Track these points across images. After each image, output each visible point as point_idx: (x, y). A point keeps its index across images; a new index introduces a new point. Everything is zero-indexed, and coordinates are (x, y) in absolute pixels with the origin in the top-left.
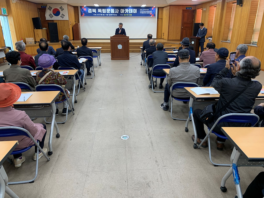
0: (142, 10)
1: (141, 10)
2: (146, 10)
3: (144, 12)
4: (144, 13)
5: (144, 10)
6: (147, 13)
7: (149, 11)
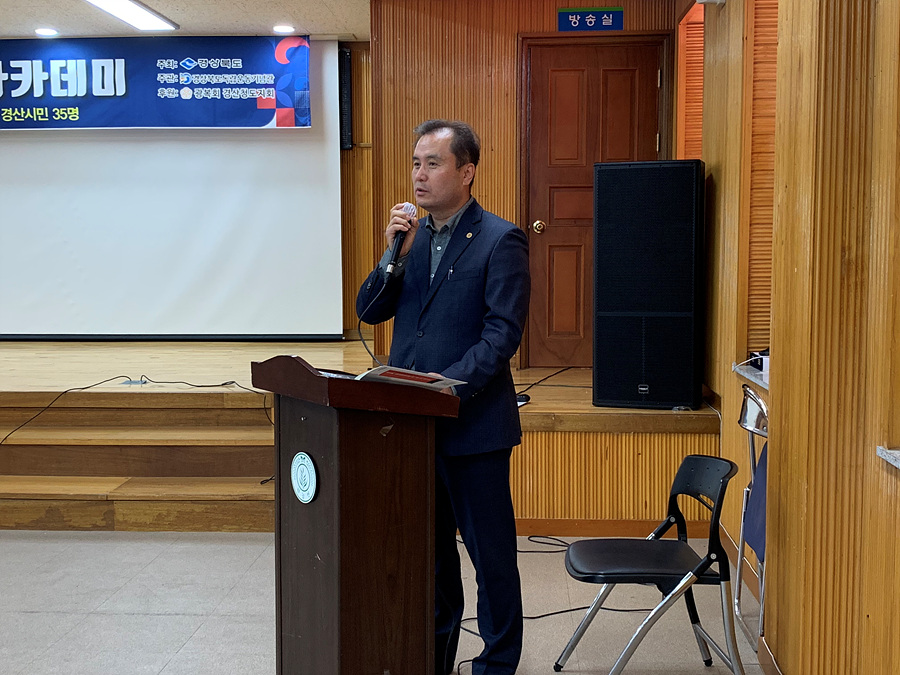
0: (172, 64)
1: (162, 64)
2: (221, 71)
3: (192, 86)
4: (201, 93)
5: (197, 70)
6: (228, 94)
7: (250, 78)
